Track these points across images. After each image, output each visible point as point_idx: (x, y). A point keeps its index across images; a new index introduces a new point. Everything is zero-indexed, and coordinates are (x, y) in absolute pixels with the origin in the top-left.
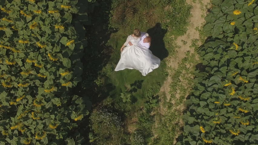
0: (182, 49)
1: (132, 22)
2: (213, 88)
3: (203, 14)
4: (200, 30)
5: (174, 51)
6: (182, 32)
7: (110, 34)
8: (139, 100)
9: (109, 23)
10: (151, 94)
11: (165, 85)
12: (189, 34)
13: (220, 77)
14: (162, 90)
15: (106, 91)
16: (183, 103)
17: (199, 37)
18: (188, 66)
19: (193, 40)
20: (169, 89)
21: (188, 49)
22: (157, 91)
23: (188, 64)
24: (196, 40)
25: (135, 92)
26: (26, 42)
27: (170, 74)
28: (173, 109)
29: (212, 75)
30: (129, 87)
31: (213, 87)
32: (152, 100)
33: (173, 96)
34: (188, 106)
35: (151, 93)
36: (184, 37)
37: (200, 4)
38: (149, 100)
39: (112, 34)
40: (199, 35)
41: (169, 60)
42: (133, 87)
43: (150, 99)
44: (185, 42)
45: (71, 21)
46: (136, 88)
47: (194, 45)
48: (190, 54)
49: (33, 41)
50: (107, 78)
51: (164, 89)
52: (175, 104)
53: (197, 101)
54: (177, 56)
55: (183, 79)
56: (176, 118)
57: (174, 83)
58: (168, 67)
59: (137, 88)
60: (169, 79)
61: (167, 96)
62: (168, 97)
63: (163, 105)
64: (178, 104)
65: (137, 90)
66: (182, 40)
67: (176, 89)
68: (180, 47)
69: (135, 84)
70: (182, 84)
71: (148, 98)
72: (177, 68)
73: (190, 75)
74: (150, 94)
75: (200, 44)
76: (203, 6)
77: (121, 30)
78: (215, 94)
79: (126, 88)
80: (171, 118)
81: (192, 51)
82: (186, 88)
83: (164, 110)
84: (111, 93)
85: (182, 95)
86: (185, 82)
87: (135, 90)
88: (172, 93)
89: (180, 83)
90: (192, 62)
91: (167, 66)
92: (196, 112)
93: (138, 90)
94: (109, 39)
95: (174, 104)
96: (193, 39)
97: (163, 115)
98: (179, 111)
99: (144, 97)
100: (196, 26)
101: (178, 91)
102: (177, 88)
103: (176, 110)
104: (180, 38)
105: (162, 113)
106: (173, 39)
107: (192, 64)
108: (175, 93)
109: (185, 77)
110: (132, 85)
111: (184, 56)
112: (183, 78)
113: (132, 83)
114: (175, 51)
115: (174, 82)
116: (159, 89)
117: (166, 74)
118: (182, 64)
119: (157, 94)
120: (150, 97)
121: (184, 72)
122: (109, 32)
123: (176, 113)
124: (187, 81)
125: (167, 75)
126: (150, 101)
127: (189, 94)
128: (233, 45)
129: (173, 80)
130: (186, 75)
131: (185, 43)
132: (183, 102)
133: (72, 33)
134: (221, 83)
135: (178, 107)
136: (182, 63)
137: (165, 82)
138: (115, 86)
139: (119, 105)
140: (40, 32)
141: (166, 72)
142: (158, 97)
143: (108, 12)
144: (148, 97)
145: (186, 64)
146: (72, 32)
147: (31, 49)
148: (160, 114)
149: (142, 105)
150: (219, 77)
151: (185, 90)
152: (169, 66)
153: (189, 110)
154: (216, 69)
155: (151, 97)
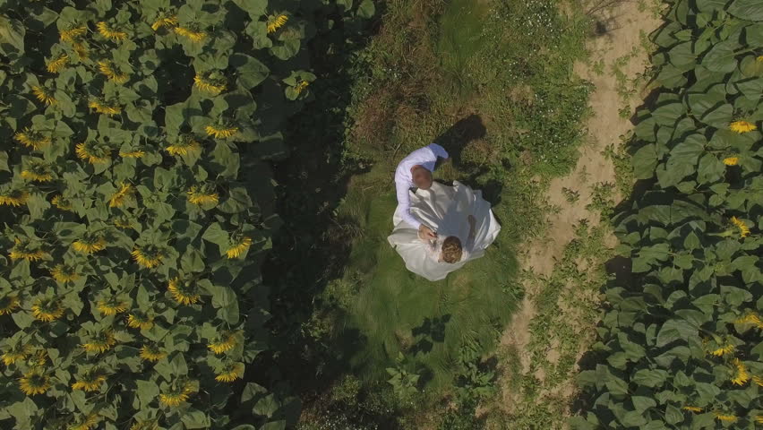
0: (564, 216)
1: (412, 138)
2: (674, 357)
3: (625, 105)
4: (617, 157)
5: (540, 223)
6: (565, 164)
7: (346, 179)
8: (439, 375)
9: (344, 147)
10: (473, 356)
11: (514, 324)
12: (584, 168)
13: (696, 324)
14: (506, 340)
15: (339, 357)
16: (569, 377)
17: (615, 176)
18: (582, 266)
19: (596, 189)
20: (527, 338)
21: (583, 214)
22: (492, 344)
23: (582, 260)
24: (606, 186)
25: (425, 353)
26: (96, 247)
27: (529, 291)
28: (541, 396)
29: (669, 314)
30: (407, 337)
31: (673, 354)
32: (478, 374)
33: (538, 357)
34: (588, 391)
35: (473, 352)
36: (569, 181)
37: (615, 76)
38: (469, 374)
39: (352, 177)
40: (615, 169)
41: (525, 251)
42: (420, 337)
43: (470, 369)
44: (572, 192)
45: (236, 172)
46: (429, 339)
47: (599, 201)
48: (589, 231)
49: (116, 239)
50: (342, 314)
51: (513, 339)
52: (546, 380)
53: (620, 388)
54: (549, 237)
55: (569, 307)
56: (551, 422)
57: (543, 318)
58: (522, 272)
59: (431, 341)
60: (528, 308)
61: (522, 358)
62: (526, 362)
63: (510, 385)
64: (554, 381)
65: (432, 345)
66: (564, 188)
67: (549, 336)
68: (558, 210)
69: (425, 328)
70: (567, 320)
71: (465, 369)
72: (549, 273)
73: (588, 292)
74: (470, 355)
75: (617, 197)
76: (624, 82)
77: (380, 166)
78: (682, 379)
79: (398, 339)
80: (534, 423)
81: (594, 219)
82: (578, 331)
83: (512, 400)
84: (354, 362)
85: (567, 353)
86: (575, 313)
87: (426, 347)
88: (536, 348)
89: (561, 317)
90: (596, 254)
91: (521, 269)
92: (617, 422)
93: (436, 346)
94: (343, 196)
95: (541, 380)
96: (598, 184)
97: (509, 415)
98: (557, 401)
99: (454, 365)
100: (605, 145)
101: (555, 342)
102: (550, 333)
103: (548, 399)
104: (558, 183)
105: (506, 409)
106: (538, 185)
107: (595, 260)
108: (546, 346)
109: (575, 298)
110: (415, 332)
111: (569, 236)
112: (568, 302)
113: (416, 326)
114: (545, 221)
115: (542, 316)
116: (498, 337)
117: (516, 292)
118: (564, 259)
119: (491, 354)
120: (471, 365)
121: (570, 283)
122: (344, 171)
123: (549, 407)
124: (579, 311)
125: (521, 296)
126: (473, 378)
127: (586, 350)
128: (732, 224)
129: (539, 309)
130: (578, 293)
131: (572, 197)
132: (568, 374)
133: (239, 205)
134: (699, 343)
135: (554, 391)
136: (564, 257)
137: (515, 316)
138: (366, 338)
139: (380, 398)
140: (138, 212)
141: (518, 288)
142: (494, 360)
143: (339, 110)
144: (467, 365)
145: (577, 261)
146: (241, 202)
147: (111, 262)
148: (503, 412)
149: (449, 389)
150: (693, 325)
151: (574, 338)
152: (527, 270)
153: (595, 407)
154: (679, 294)
155: (475, 367)
